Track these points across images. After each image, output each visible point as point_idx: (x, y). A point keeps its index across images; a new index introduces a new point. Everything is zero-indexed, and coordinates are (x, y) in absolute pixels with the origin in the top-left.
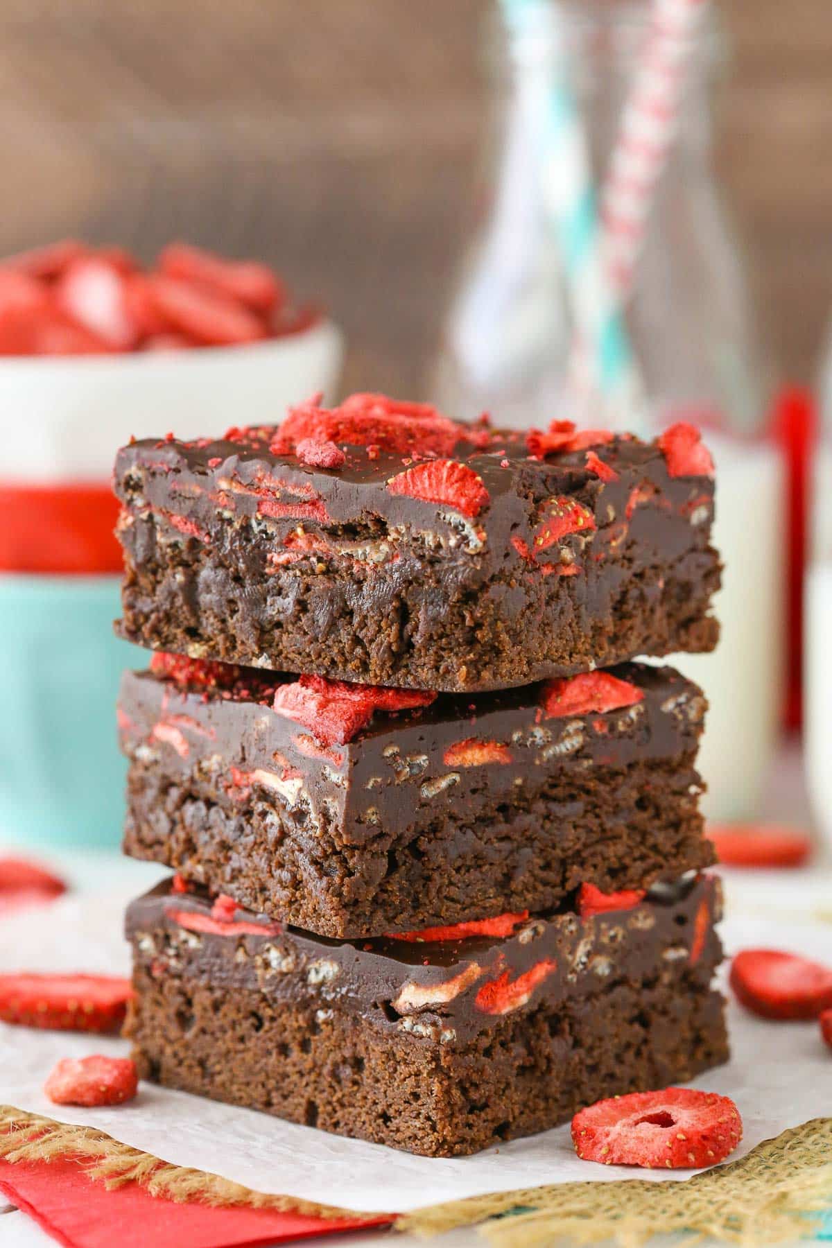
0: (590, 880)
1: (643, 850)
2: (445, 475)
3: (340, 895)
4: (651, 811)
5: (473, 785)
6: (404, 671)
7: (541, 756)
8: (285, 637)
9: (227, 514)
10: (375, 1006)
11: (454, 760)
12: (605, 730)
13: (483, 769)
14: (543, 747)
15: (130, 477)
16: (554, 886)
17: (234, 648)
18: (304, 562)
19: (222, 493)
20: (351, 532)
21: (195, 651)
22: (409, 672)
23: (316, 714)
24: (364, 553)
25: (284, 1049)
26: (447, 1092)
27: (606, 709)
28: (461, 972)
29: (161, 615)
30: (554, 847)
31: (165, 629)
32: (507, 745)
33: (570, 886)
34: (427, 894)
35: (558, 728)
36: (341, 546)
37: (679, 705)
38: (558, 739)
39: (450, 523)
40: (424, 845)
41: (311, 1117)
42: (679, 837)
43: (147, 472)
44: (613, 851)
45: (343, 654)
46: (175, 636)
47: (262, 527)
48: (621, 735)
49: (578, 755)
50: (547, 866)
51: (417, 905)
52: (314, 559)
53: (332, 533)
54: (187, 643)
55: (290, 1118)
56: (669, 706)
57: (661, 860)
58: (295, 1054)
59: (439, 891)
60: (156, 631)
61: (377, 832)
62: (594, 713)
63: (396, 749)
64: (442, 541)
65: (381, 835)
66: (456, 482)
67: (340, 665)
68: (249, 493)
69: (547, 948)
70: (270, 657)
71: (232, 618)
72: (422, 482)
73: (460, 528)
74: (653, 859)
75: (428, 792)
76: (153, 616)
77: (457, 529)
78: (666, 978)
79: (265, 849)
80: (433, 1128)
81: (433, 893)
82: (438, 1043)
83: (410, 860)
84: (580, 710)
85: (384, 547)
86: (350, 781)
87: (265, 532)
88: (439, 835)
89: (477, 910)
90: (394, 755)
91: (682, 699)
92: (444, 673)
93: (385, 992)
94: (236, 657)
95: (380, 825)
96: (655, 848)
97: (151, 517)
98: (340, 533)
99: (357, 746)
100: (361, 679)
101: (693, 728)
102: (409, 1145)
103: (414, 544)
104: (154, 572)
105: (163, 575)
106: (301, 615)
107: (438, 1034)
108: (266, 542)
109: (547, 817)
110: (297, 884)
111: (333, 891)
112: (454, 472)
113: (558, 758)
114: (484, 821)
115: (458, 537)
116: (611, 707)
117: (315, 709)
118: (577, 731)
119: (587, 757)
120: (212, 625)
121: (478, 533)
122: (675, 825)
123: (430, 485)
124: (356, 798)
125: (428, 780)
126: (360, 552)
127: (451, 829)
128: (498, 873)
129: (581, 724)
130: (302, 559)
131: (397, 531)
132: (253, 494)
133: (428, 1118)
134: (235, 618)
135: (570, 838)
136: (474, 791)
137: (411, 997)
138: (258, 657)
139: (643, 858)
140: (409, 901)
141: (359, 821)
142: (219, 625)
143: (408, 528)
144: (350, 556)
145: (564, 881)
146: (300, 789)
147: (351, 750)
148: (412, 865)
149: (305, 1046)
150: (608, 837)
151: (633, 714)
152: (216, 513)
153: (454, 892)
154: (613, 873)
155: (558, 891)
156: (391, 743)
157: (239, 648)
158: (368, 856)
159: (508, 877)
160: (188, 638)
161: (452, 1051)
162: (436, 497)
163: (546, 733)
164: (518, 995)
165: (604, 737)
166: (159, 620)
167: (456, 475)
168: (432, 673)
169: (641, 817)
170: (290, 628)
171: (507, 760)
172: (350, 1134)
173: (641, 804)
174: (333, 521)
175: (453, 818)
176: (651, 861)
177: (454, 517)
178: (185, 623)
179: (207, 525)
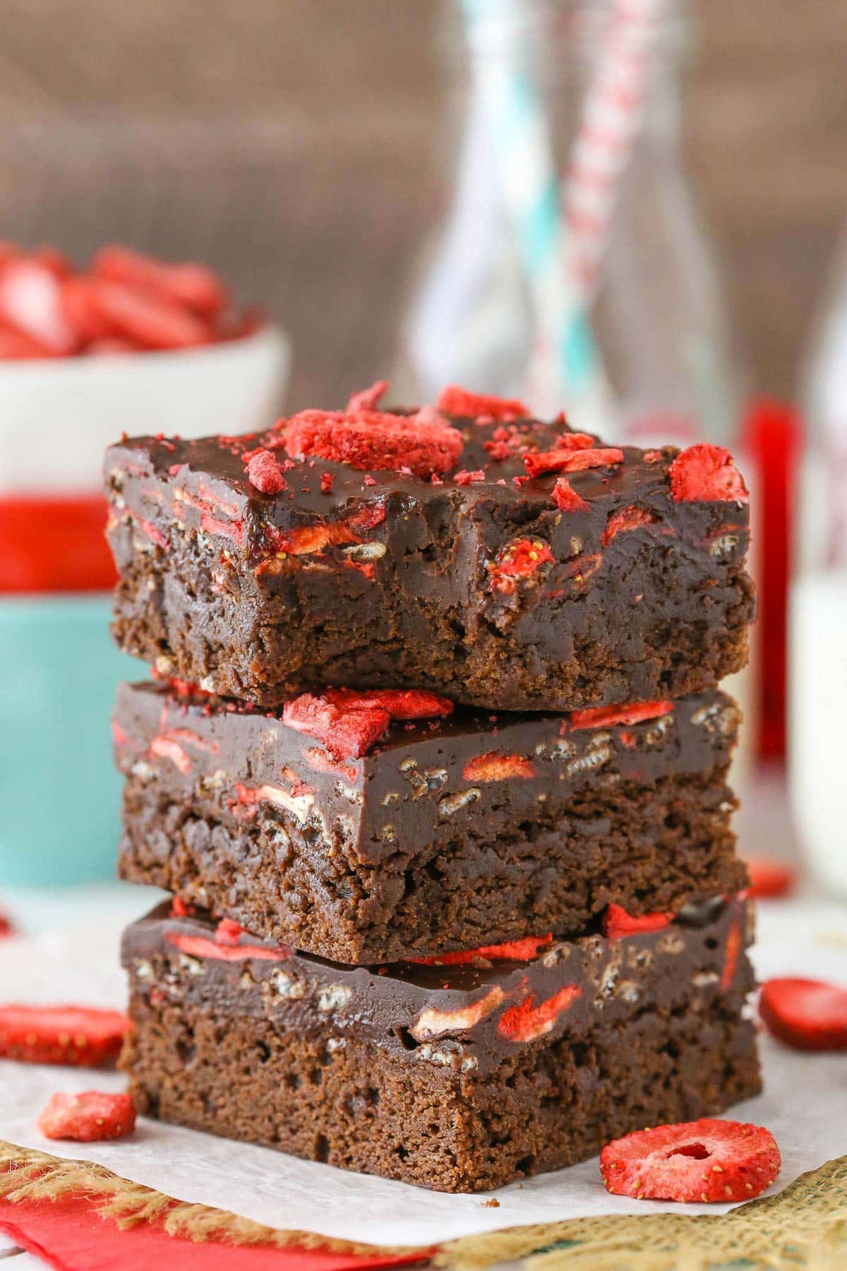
0: (617, 902)
1: (673, 870)
3: (354, 918)
4: (680, 830)
5: (495, 801)
7: (565, 771)
10: (391, 1033)
11: (474, 775)
12: (633, 743)
13: (506, 783)
14: (568, 761)
15: (114, 477)
16: (579, 909)
23: (328, 726)
25: (292, 1080)
26: (468, 1124)
27: (633, 721)
28: (483, 997)
29: (140, 623)
30: (579, 867)
31: (143, 638)
32: (530, 758)
33: (596, 907)
34: (446, 917)
35: (583, 740)
37: (710, 717)
38: (583, 753)
40: (442, 864)
41: (321, 1153)
42: (709, 858)
44: (641, 871)
48: (650, 749)
49: (604, 769)
50: (571, 888)
51: (435, 928)
55: (299, 1154)
56: (700, 717)
57: (691, 881)
58: (305, 1085)
59: (459, 914)
60: (136, 638)
61: (394, 851)
62: (621, 724)
63: (413, 763)
65: (398, 855)
69: (573, 971)
74: (683, 880)
75: (447, 809)
78: (697, 1005)
79: (273, 871)
81: (453, 916)
82: (459, 1071)
83: (428, 881)
84: (604, 723)
86: (366, 797)
88: (458, 854)
89: (498, 934)
90: (412, 769)
91: (713, 710)
93: (402, 1018)
95: (397, 844)
96: (684, 869)
99: (373, 758)
101: (724, 741)
102: (428, 1179)
107: (458, 1062)
109: (571, 835)
110: (307, 906)
111: (347, 914)
113: (584, 772)
114: (506, 839)
116: (640, 718)
117: (328, 721)
118: (603, 744)
119: (614, 772)
122: (706, 845)
124: (372, 816)
125: (447, 796)
127: (471, 847)
128: (520, 895)
129: (607, 737)
133: (448, 1152)
135: (596, 858)
136: (495, 808)
137: (430, 1023)
139: (672, 879)
140: (426, 924)
141: (375, 840)
145: (590, 901)
146: (311, 806)
147: (366, 764)
148: (430, 886)
149: (314, 1077)
150: (635, 857)
151: (662, 725)
153: (474, 914)
154: (640, 894)
155: (584, 913)
156: (408, 757)
158: (384, 876)
159: (531, 899)
160: (159, 650)
161: (474, 1080)
163: (571, 746)
164: (542, 1021)
165: (632, 751)
166: (138, 628)
169: (671, 835)
171: (530, 775)
172: (364, 1170)
173: (671, 822)
175: (473, 836)
176: (681, 882)
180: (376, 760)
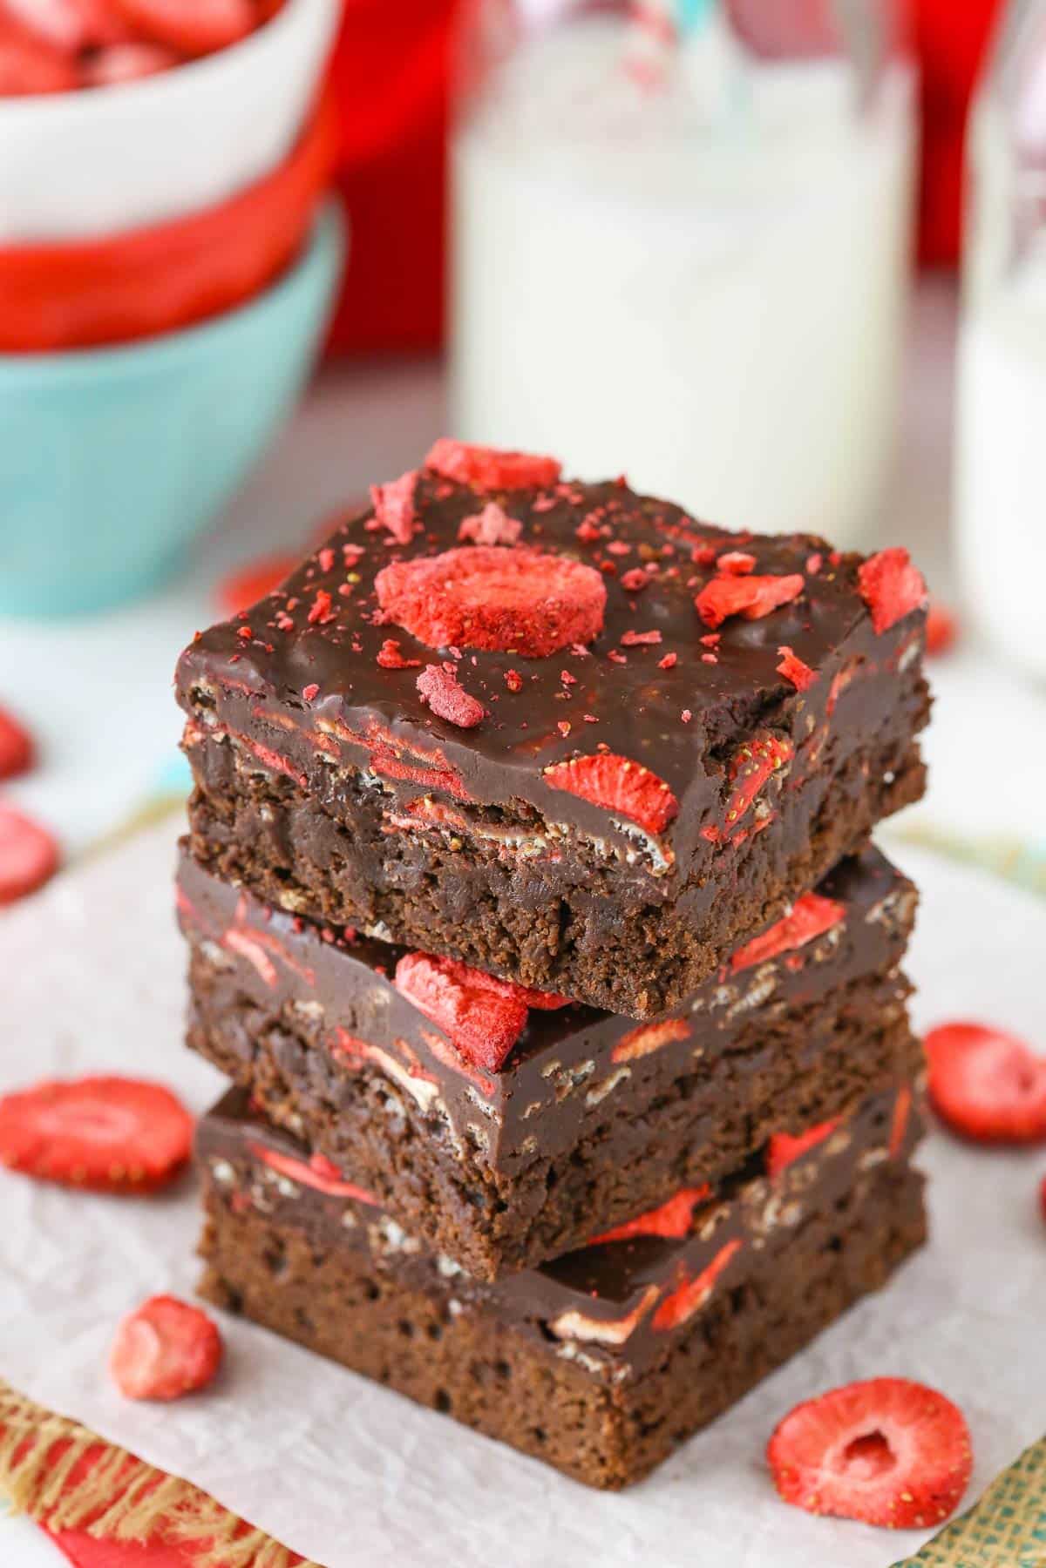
0: (781, 1130)
1: (841, 1076)
2: (621, 780)
3: (488, 1230)
4: (850, 1031)
5: (646, 1074)
6: (564, 976)
7: (724, 1019)
8: (407, 908)
9: (328, 759)
10: (528, 1320)
11: (624, 1055)
12: (801, 965)
13: (659, 1052)
14: (728, 1006)
15: (199, 689)
16: (737, 1147)
17: (340, 904)
18: (433, 834)
19: (322, 735)
20: (496, 815)
21: (289, 900)
22: (571, 980)
23: (454, 1021)
24: (514, 843)
25: (406, 1328)
26: (620, 1428)
27: (801, 942)
29: (243, 849)
30: (737, 1105)
31: (249, 866)
32: (686, 1018)
33: (756, 1146)
34: (592, 1203)
35: (745, 981)
36: (483, 828)
37: (886, 909)
38: (745, 991)
39: (627, 835)
40: (588, 1151)
41: (442, 1403)
42: (880, 1052)
43: (220, 688)
44: (805, 1093)
45: (485, 942)
46: (262, 876)
47: (375, 782)
48: (819, 966)
49: (767, 1004)
50: (729, 1127)
51: (579, 1218)
52: (446, 833)
53: (471, 811)
54: (278, 888)
55: (416, 1399)
56: (876, 914)
57: (859, 1081)
58: (420, 1337)
59: (606, 1196)
60: (235, 865)
61: (534, 1159)
62: (788, 951)
63: (557, 1065)
64: (617, 852)
65: (540, 1160)
66: (636, 790)
67: (481, 954)
68: (359, 743)
69: (733, 1230)
70: (388, 926)
71: (338, 872)
72: (591, 783)
73: (641, 843)
74: (854, 1081)
75: (593, 1099)
76: (232, 850)
77: (637, 843)
78: (862, 1190)
80: (602, 1461)
81: (599, 1199)
82: (610, 1380)
83: (571, 1170)
84: (772, 953)
85: (540, 842)
86: (504, 1117)
87: (380, 786)
88: (605, 1136)
89: (646, 1203)
90: (556, 1072)
91: (890, 901)
92: (619, 991)
93: (544, 1314)
94: (344, 917)
95: (538, 1150)
96: (855, 1071)
97: (227, 738)
98: (481, 812)
100: (509, 976)
101: (901, 931)
102: (573, 1471)
103: (581, 849)
104: (232, 800)
105: (245, 806)
106: (429, 890)
107: (609, 1371)
108: (382, 798)
109: (731, 1076)
111: (481, 1227)
112: (632, 778)
113: (747, 1012)
114: (661, 1103)
115: (639, 853)
116: (808, 937)
117: (454, 1013)
118: (767, 977)
119: (779, 1000)
120: (310, 874)
121: (665, 853)
122: (879, 1036)
123: (602, 787)
124: (510, 1134)
125: (594, 1087)
126: (508, 842)
127: (621, 1127)
128: (673, 1154)
129: (772, 968)
130: (430, 830)
131: (557, 829)
132: (365, 745)
133: (594, 1450)
134: (341, 873)
135: (757, 1091)
136: (646, 1080)
137: (571, 1324)
138: (374, 925)
139: (841, 1085)
140: (570, 1216)
141: (514, 1155)
142: (320, 877)
143: (572, 829)
144: (493, 842)
145: (749, 1141)
146: (434, 1098)
147: (504, 1081)
148: (573, 1176)
149: (433, 1332)
150: (798, 1077)
151: (833, 937)
152: (315, 755)
153: (622, 1193)
154: (804, 1112)
155: (743, 1152)
156: (551, 1060)
157: (348, 908)
158: (523, 1188)
159: (685, 1153)
160: (279, 883)
161: (627, 1385)
162: (610, 803)
163: (731, 991)
164: (698, 1292)
165: (799, 973)
166: (240, 855)
167: (635, 782)
168: (603, 988)
169: (840, 1042)
170: (415, 899)
171: (686, 1035)
172: (494, 1436)
173: (840, 1027)
174: (472, 799)
175: (622, 1114)
176: (849, 1089)
177: (633, 830)
178: (275, 864)
179: (303, 765)
180: (515, 1074)
